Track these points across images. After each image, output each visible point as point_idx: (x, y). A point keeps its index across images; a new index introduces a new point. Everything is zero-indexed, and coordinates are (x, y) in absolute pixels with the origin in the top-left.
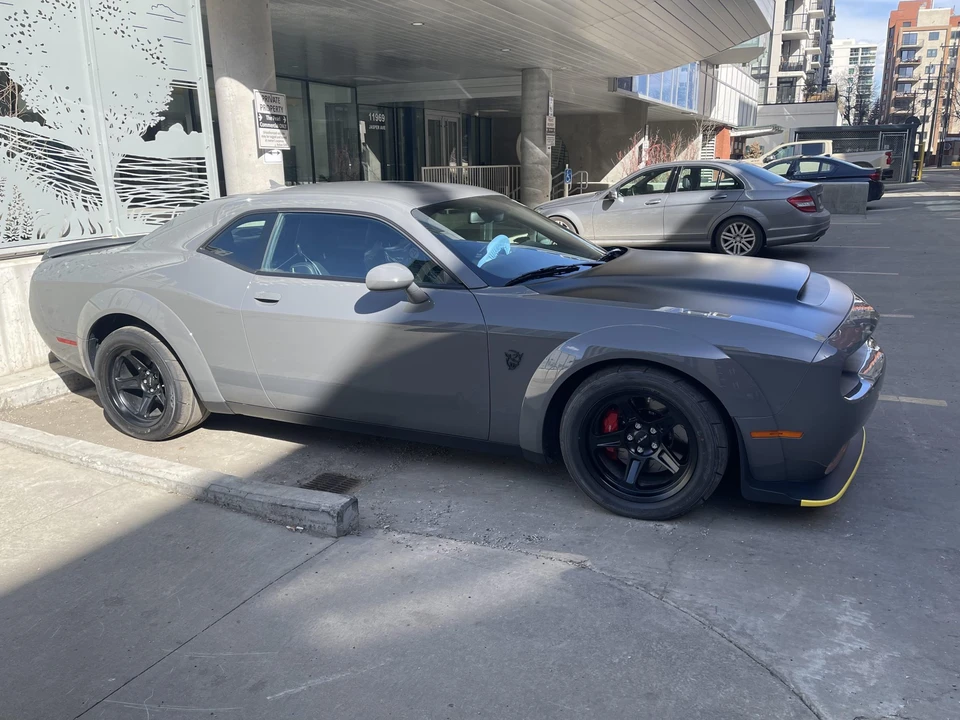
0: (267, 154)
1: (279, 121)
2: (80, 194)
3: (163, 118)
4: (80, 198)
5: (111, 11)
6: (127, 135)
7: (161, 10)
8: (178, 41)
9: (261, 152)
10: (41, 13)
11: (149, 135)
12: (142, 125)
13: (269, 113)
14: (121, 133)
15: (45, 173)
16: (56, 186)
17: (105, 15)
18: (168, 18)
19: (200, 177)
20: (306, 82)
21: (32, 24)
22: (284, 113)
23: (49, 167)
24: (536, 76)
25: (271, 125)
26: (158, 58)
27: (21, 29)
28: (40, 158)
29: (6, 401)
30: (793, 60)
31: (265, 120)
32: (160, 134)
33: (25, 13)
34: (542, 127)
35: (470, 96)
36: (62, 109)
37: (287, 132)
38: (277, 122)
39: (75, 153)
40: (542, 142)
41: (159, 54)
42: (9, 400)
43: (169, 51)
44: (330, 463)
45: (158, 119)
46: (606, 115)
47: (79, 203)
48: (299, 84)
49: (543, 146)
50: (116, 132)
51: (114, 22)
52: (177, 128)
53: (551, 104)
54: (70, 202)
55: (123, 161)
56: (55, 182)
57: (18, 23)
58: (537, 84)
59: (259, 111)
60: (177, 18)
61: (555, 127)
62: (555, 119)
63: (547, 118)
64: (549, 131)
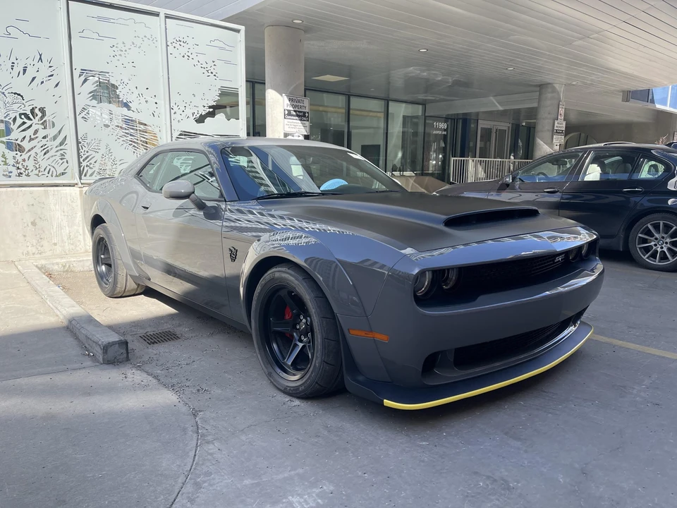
1: (302, 116)
3: (211, 110)
5: (181, 43)
6: (185, 119)
7: (217, 43)
8: (227, 62)
10: (133, 44)
11: (201, 120)
12: (196, 113)
13: (292, 109)
14: (179, 118)
15: (128, 138)
16: (134, 146)
17: (177, 46)
18: (221, 48)
20: (387, 101)
21: (128, 50)
22: (307, 110)
23: (131, 135)
24: (550, 90)
25: (294, 118)
26: (212, 73)
27: (120, 53)
28: (126, 129)
29: (69, 266)
31: (289, 114)
32: (208, 120)
33: (124, 43)
34: (551, 128)
35: (501, 108)
36: (143, 100)
37: (307, 123)
38: (298, 116)
39: (149, 128)
40: (549, 141)
41: (212, 70)
42: (71, 266)
43: (220, 68)
44: (180, 325)
45: (208, 110)
46: (639, 124)
48: (382, 103)
49: (551, 144)
50: (178, 117)
51: (183, 50)
52: (220, 117)
53: (562, 111)
55: (180, 135)
56: (134, 144)
57: (118, 49)
58: (549, 95)
59: (286, 108)
60: (227, 48)
61: (564, 129)
62: (564, 123)
63: (556, 122)
64: (558, 132)
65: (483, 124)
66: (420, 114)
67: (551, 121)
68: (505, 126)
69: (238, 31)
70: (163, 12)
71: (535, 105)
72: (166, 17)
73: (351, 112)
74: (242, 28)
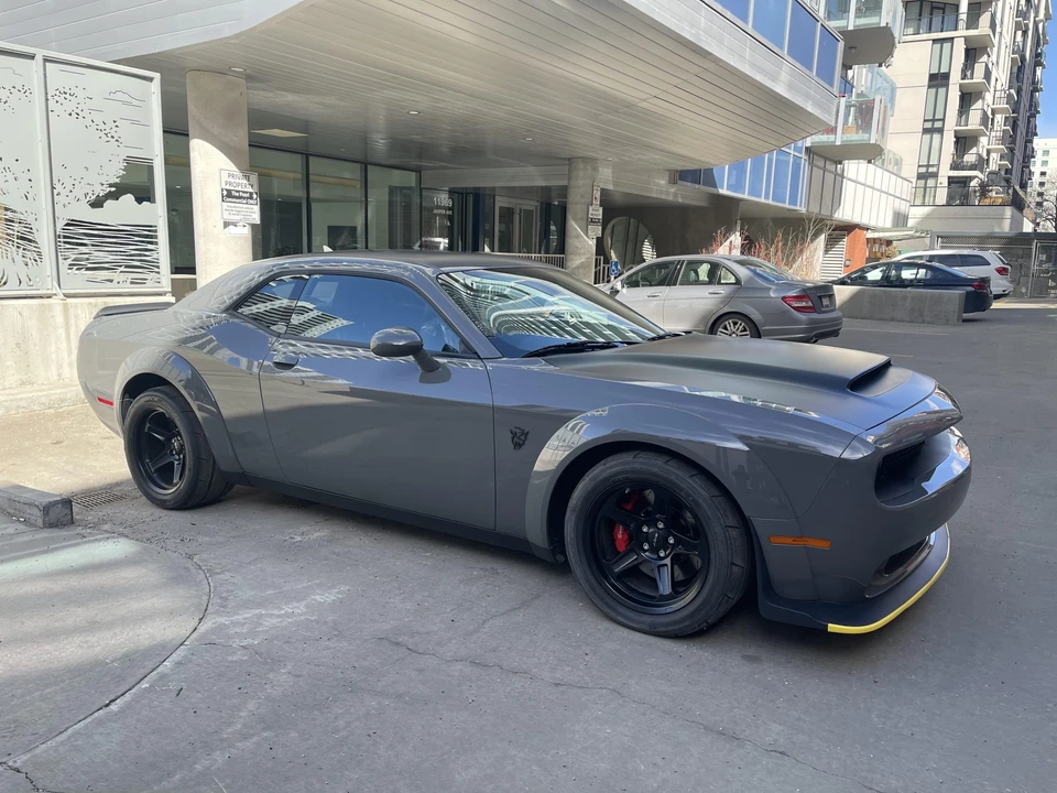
0: (231, 227)
2: (21, 251)
3: (113, 189)
4: (20, 254)
5: (67, 96)
6: (74, 202)
7: (119, 96)
8: (134, 122)
9: (226, 224)
11: (97, 203)
12: (90, 194)
13: (233, 188)
14: (66, 200)
17: (61, 99)
18: (125, 103)
19: (151, 243)
20: (365, 164)
24: (581, 166)
25: (237, 201)
26: (113, 137)
30: (970, 158)
32: (109, 203)
34: (584, 216)
36: (10, 177)
37: (256, 208)
38: (244, 198)
39: (20, 216)
41: (113, 134)
43: (125, 131)
45: (108, 189)
47: (19, 259)
50: (63, 199)
51: (71, 106)
52: (129, 198)
53: (597, 194)
54: (10, 258)
55: (67, 225)
58: (582, 174)
59: (224, 187)
60: (135, 102)
61: (601, 217)
62: (601, 209)
63: (591, 208)
64: (593, 221)
65: (501, 202)
66: (413, 184)
67: (584, 207)
68: (532, 205)
69: (150, 79)
70: (40, 53)
71: (565, 183)
72: (46, 60)
73: (311, 177)
74: (157, 76)
